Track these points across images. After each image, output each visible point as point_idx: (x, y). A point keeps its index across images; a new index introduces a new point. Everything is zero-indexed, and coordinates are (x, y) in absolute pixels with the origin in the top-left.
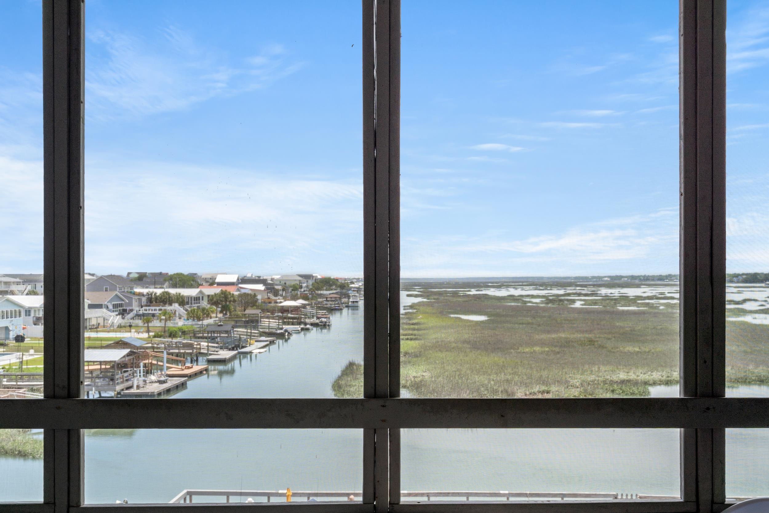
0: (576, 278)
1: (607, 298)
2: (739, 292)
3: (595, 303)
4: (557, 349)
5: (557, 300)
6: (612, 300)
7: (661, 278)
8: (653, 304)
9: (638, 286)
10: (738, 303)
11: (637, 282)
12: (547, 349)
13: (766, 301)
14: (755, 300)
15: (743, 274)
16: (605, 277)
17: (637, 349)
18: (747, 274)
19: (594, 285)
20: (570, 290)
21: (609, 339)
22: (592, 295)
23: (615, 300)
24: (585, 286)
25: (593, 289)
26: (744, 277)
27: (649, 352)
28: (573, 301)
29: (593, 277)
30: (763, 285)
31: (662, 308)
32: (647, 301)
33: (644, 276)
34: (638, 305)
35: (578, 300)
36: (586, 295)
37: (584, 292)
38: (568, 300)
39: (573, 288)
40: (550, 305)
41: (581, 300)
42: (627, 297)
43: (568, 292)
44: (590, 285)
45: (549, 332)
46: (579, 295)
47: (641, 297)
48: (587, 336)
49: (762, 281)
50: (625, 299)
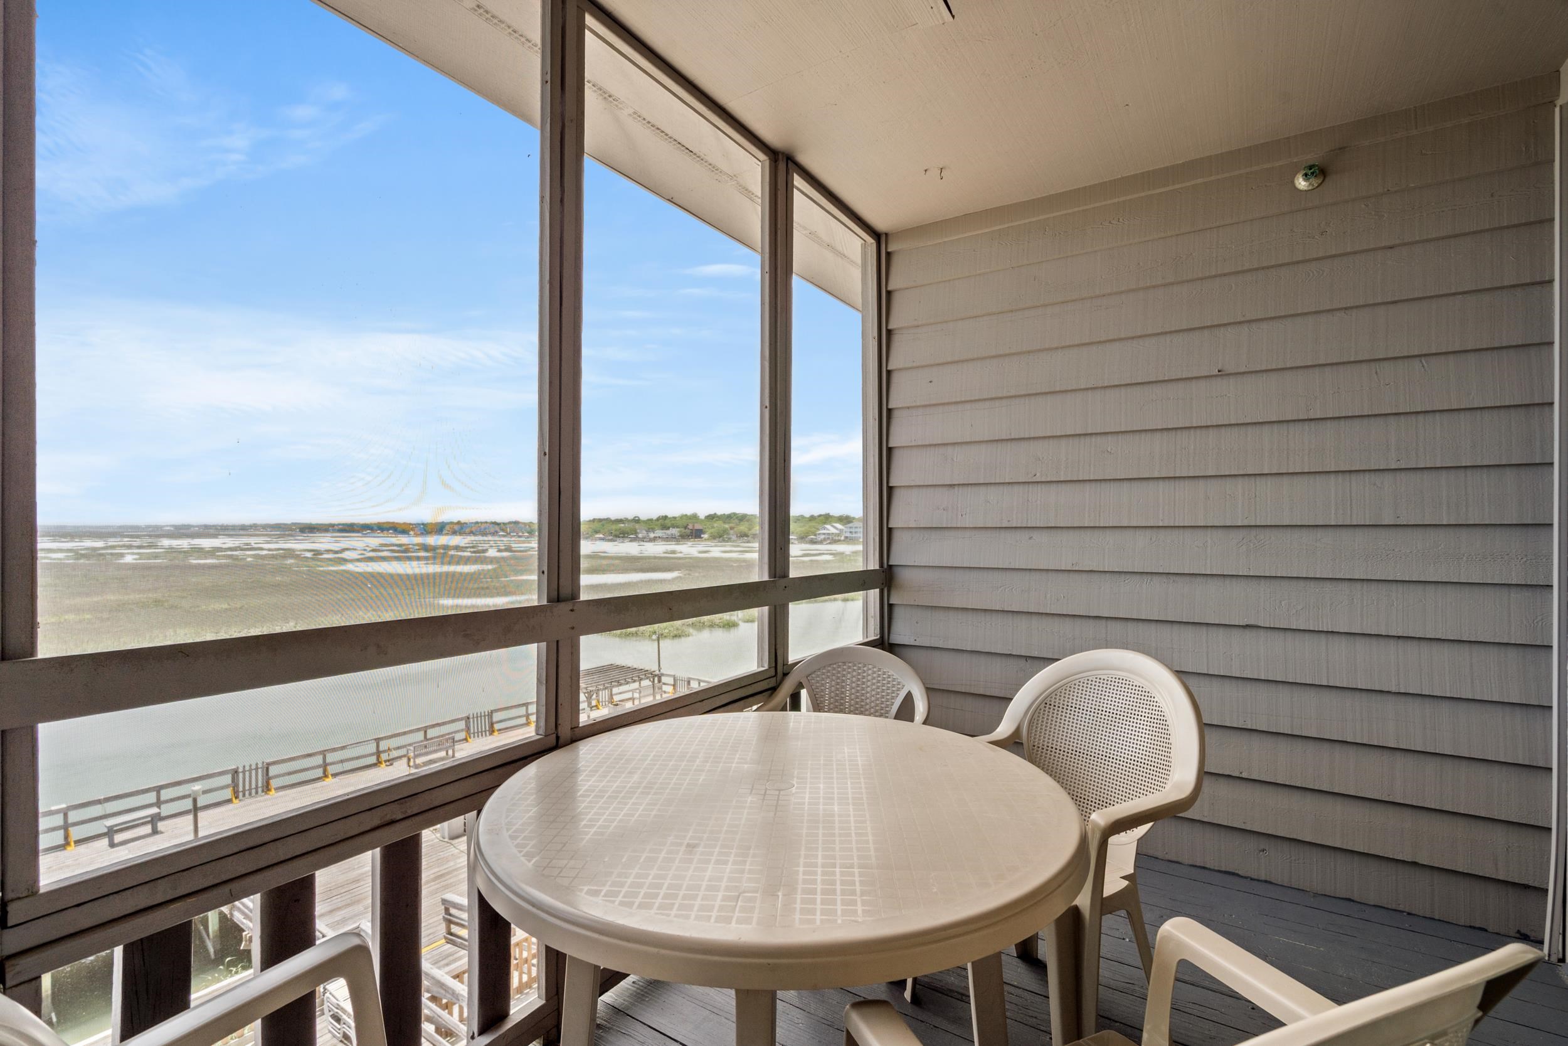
0: (120, 527)
1: (171, 550)
2: (336, 542)
3: (156, 556)
4: (105, 615)
5: (93, 553)
6: (180, 552)
7: (243, 528)
8: (237, 556)
9: (215, 536)
10: (336, 552)
11: (212, 531)
12: (88, 616)
13: (365, 550)
14: (355, 549)
15: (339, 524)
16: (167, 526)
17: (225, 606)
18: (343, 524)
19: (150, 536)
20: (112, 542)
21: (183, 597)
22: (149, 547)
23: (184, 552)
24: (138, 537)
25: (150, 540)
26: (340, 527)
27: (241, 608)
28: (122, 555)
29: (148, 527)
30: (360, 535)
31: (249, 559)
32: (230, 553)
33: (222, 526)
34: (218, 557)
35: (128, 553)
36: (139, 547)
37: (135, 544)
38: (112, 554)
39: (119, 539)
40: (82, 561)
41: (133, 554)
42: (202, 548)
43: (110, 544)
44: (145, 536)
45: (87, 595)
46: (130, 547)
47: (221, 548)
48: (150, 595)
49: (358, 532)
50: (199, 551)
